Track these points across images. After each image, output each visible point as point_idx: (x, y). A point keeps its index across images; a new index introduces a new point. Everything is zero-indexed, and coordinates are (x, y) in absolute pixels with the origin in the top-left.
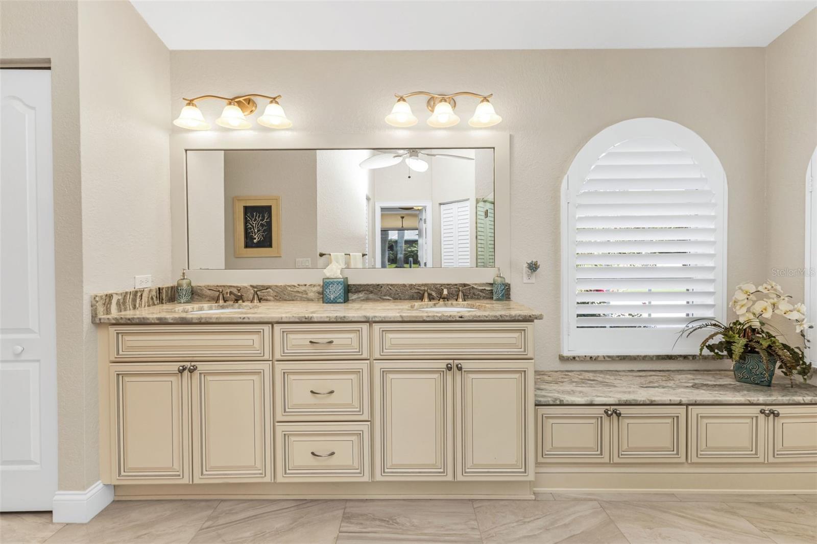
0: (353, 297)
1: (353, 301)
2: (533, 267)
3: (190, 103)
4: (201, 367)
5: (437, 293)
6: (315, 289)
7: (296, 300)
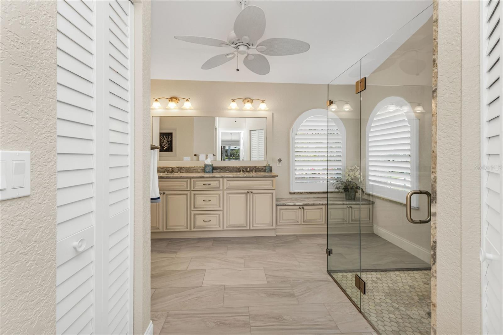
0: (214, 171)
1: (215, 172)
2: (280, 161)
3: (156, 100)
4: (166, 193)
5: (245, 170)
6: (201, 168)
7: (194, 172)
